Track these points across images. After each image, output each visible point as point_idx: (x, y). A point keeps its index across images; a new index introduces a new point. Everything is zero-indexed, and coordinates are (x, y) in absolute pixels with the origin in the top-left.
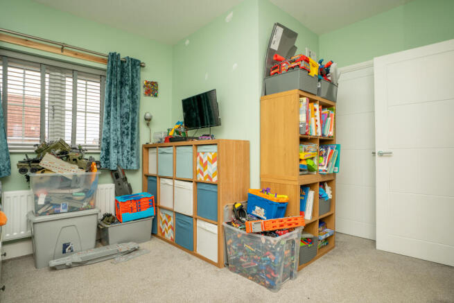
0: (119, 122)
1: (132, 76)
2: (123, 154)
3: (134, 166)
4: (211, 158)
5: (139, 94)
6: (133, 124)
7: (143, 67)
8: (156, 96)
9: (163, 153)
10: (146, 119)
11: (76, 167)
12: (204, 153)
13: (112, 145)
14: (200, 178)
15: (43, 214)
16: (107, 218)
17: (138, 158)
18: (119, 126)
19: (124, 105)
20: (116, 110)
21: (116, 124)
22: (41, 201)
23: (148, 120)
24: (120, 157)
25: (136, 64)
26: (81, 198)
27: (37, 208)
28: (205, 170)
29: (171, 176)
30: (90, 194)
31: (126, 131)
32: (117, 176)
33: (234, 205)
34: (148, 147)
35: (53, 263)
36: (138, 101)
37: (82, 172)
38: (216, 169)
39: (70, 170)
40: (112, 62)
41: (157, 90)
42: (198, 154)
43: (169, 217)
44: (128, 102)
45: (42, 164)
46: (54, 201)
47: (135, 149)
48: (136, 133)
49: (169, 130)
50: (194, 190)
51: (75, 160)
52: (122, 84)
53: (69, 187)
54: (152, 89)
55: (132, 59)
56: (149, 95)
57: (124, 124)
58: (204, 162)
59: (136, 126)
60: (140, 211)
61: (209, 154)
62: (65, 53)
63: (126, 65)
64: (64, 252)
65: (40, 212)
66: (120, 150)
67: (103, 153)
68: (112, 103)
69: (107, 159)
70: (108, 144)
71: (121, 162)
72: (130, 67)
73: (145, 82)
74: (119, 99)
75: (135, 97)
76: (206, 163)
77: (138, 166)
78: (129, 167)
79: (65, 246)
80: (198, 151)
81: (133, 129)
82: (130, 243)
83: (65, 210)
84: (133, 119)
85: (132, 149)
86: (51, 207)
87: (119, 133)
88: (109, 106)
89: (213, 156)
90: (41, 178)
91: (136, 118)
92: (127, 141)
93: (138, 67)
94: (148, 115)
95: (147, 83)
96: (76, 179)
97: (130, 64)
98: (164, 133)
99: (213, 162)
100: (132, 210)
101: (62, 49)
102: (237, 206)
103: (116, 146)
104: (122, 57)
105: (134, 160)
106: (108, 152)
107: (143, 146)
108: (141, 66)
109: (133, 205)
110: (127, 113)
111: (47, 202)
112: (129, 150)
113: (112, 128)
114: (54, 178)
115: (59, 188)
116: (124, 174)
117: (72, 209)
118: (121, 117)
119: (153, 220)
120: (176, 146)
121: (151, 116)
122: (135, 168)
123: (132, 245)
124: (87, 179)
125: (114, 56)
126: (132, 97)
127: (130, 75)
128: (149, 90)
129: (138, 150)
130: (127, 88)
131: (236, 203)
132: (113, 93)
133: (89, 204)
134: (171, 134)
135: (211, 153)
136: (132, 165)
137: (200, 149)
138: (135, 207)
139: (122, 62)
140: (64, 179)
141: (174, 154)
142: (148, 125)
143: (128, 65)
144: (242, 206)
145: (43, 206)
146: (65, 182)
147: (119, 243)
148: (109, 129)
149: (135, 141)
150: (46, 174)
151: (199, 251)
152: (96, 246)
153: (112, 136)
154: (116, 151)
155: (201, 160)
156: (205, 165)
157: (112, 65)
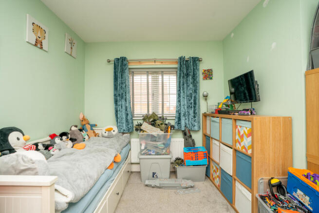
0: (186, 99)
1: (193, 69)
2: (189, 120)
3: (196, 128)
4: (246, 132)
5: (199, 80)
6: (195, 101)
7: (201, 61)
8: (211, 79)
9: (213, 121)
10: (204, 96)
11: (159, 129)
12: (241, 127)
13: (182, 115)
14: (238, 147)
15: (144, 154)
16: (177, 161)
17: (199, 122)
18: (186, 102)
19: (189, 88)
20: (184, 92)
21: (184, 102)
22: (143, 147)
23: (206, 97)
24: (187, 122)
25: (196, 61)
26: (163, 148)
27: (141, 151)
28: (242, 141)
29: (218, 139)
30: (167, 145)
31: (190, 105)
32: (185, 134)
33: (270, 180)
34: (205, 115)
35: (147, 182)
36: (198, 85)
37: (162, 133)
38: (250, 144)
39: (156, 132)
40: (180, 63)
41: (212, 75)
42: (236, 127)
43: (217, 169)
44: (191, 86)
45: (142, 128)
46: (149, 148)
47: (197, 117)
48: (197, 106)
49: (219, 103)
50: (233, 155)
51: (159, 125)
52: (187, 75)
53: (155, 141)
54: (208, 75)
55: (193, 58)
56: (206, 79)
57: (189, 100)
58: (241, 134)
59: (197, 101)
60: (198, 159)
61: (245, 128)
62: (156, 64)
63: (189, 62)
64: (153, 177)
65: (142, 153)
66: (187, 117)
67: (177, 120)
68: (181, 89)
69: (179, 124)
70: (180, 114)
71: (188, 125)
72: (192, 63)
73: (203, 71)
74: (185, 85)
75: (195, 82)
76: (243, 135)
77: (199, 127)
78: (193, 129)
79: (154, 174)
80: (237, 124)
81: (195, 103)
82: (189, 181)
83: (154, 154)
84: (195, 97)
85: (194, 117)
86: (147, 151)
87: (186, 107)
88: (180, 90)
89: (248, 131)
90: (142, 135)
91: (197, 96)
92: (191, 112)
93: (197, 62)
94: (205, 93)
95: (205, 71)
96: (159, 136)
97: (192, 61)
98: (216, 105)
99: (248, 136)
100: (192, 159)
101: (155, 62)
102: (274, 182)
103: (184, 115)
104: (187, 58)
105: (196, 124)
106: (179, 119)
107: (203, 114)
108: (199, 61)
109: (193, 155)
110: (191, 94)
111: (145, 148)
112: (193, 118)
113: (182, 104)
114: (148, 135)
115: (151, 141)
116: (189, 133)
117: (157, 154)
118: (187, 96)
119: (207, 167)
120: (221, 118)
121: (208, 94)
122: (197, 130)
123: (190, 183)
124: (165, 137)
125: (181, 59)
126: (194, 82)
127: (192, 68)
128: (206, 76)
129: (199, 117)
130: (191, 77)
131: (272, 178)
132: (182, 82)
133: (166, 151)
134: (220, 107)
135: (246, 128)
136: (195, 127)
137: (239, 123)
138: (194, 157)
139: (187, 61)
140: (153, 136)
141: (220, 123)
142: (206, 99)
143: (190, 62)
144: (280, 183)
145: (144, 150)
146: (153, 138)
147: (183, 179)
148: (180, 105)
149: (197, 111)
150: (145, 133)
151: (236, 207)
152: (170, 178)
153: (182, 109)
154: (184, 118)
155: (239, 132)
156: (242, 137)
157: (180, 64)
